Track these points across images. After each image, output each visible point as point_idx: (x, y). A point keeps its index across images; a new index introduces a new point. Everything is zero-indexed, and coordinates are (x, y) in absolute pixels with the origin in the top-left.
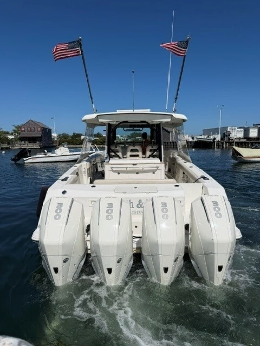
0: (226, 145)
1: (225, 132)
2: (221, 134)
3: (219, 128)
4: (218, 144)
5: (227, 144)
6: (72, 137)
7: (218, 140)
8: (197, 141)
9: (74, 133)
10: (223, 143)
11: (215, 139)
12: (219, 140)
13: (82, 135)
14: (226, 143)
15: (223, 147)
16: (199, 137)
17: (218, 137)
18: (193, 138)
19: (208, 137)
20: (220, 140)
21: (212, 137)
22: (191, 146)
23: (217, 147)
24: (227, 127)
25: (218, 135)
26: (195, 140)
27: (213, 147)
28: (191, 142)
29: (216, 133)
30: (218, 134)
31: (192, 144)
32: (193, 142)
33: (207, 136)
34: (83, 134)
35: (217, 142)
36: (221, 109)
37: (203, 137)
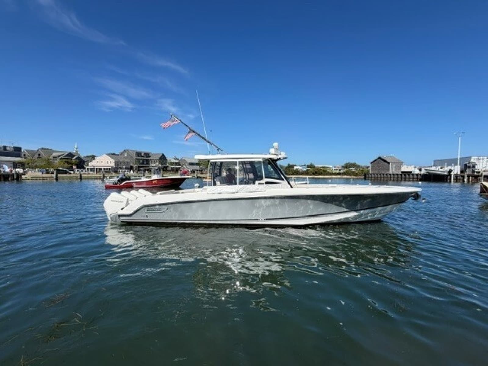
0: (469, 179)
1: (467, 163)
2: (460, 165)
3: (457, 159)
4: (457, 177)
5: (471, 178)
6: (286, 168)
7: (455, 173)
8: (425, 173)
9: (289, 164)
10: (463, 177)
11: (450, 171)
12: (457, 172)
13: (295, 166)
14: (468, 177)
15: (464, 181)
16: (429, 168)
17: (456, 170)
18: (420, 170)
19: (441, 168)
20: (459, 173)
21: (447, 169)
22: (417, 178)
23: (455, 181)
24: (470, 158)
25: (456, 167)
26: (423, 172)
27: (449, 181)
28: (417, 175)
29: (453, 165)
30: (457, 165)
31: (419, 177)
32: (420, 174)
33: (439, 167)
34: (297, 165)
35: (455, 175)
36: (460, 136)
37: (433, 168)
